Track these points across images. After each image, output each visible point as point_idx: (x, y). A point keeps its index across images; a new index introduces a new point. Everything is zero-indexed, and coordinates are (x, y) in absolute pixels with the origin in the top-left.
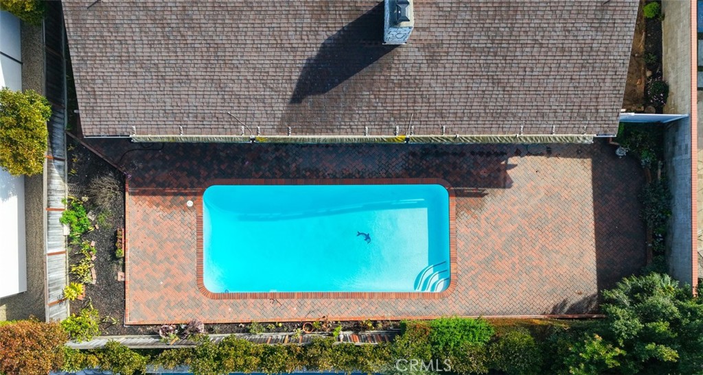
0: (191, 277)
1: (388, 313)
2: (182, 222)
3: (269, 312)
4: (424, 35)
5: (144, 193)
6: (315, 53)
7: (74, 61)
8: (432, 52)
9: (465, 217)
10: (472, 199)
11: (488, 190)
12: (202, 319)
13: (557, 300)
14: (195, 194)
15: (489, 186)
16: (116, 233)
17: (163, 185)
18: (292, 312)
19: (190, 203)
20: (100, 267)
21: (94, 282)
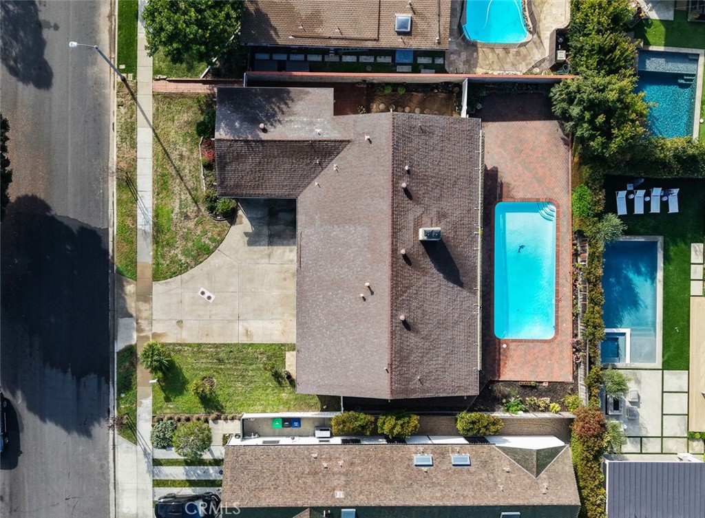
0: (546, 346)
1: (568, 238)
2: (514, 350)
3: (567, 303)
4: (434, 220)
5: (499, 371)
6: (441, 275)
7: (445, 395)
8: (441, 216)
9: (514, 193)
10: (504, 189)
11: (499, 180)
12: (569, 340)
13: (561, 143)
14: (499, 343)
15: (496, 180)
16: (521, 386)
17: (494, 360)
18: (567, 290)
19: (505, 346)
20: (540, 395)
21: (549, 399)
